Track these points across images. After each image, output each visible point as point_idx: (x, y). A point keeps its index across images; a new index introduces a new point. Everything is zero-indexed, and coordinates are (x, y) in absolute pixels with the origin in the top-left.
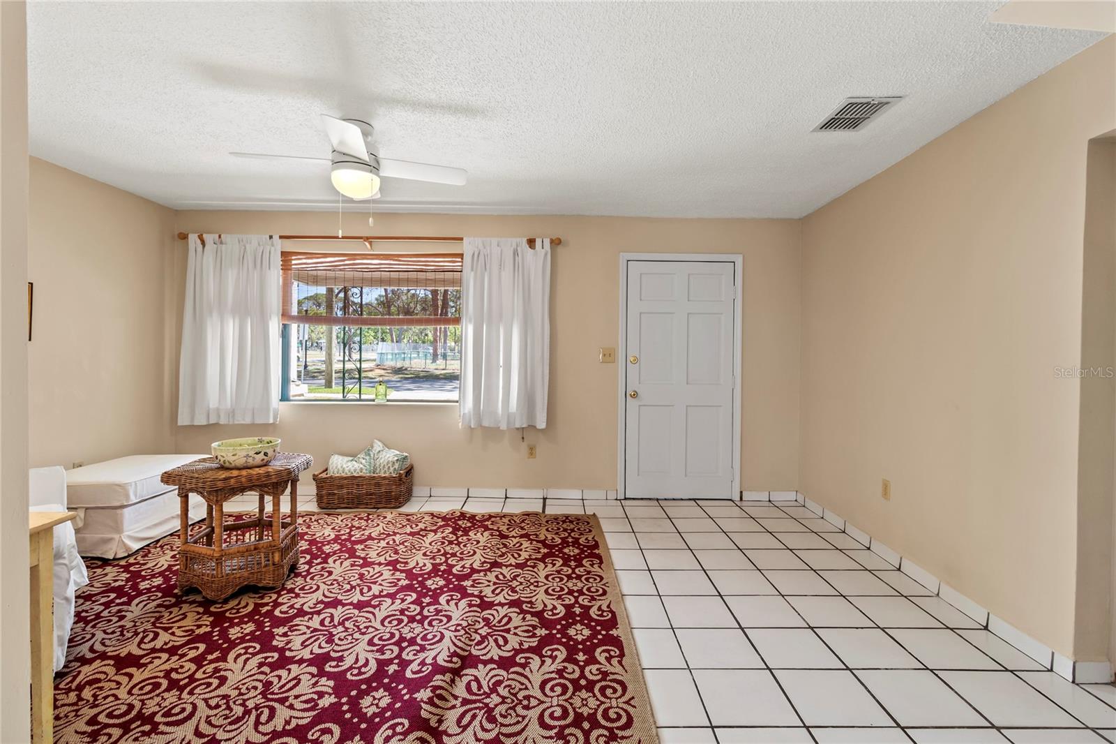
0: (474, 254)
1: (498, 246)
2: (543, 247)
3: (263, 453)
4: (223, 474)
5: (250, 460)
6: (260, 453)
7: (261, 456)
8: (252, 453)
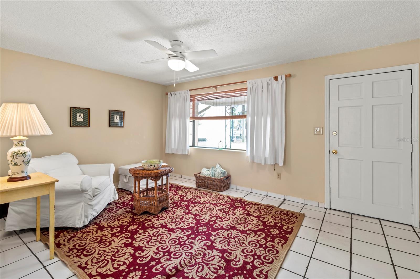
0: (251, 87)
1: (261, 82)
2: (282, 79)
3: (153, 165)
4: (144, 172)
5: (149, 167)
6: (152, 165)
7: (153, 167)
8: (149, 165)
